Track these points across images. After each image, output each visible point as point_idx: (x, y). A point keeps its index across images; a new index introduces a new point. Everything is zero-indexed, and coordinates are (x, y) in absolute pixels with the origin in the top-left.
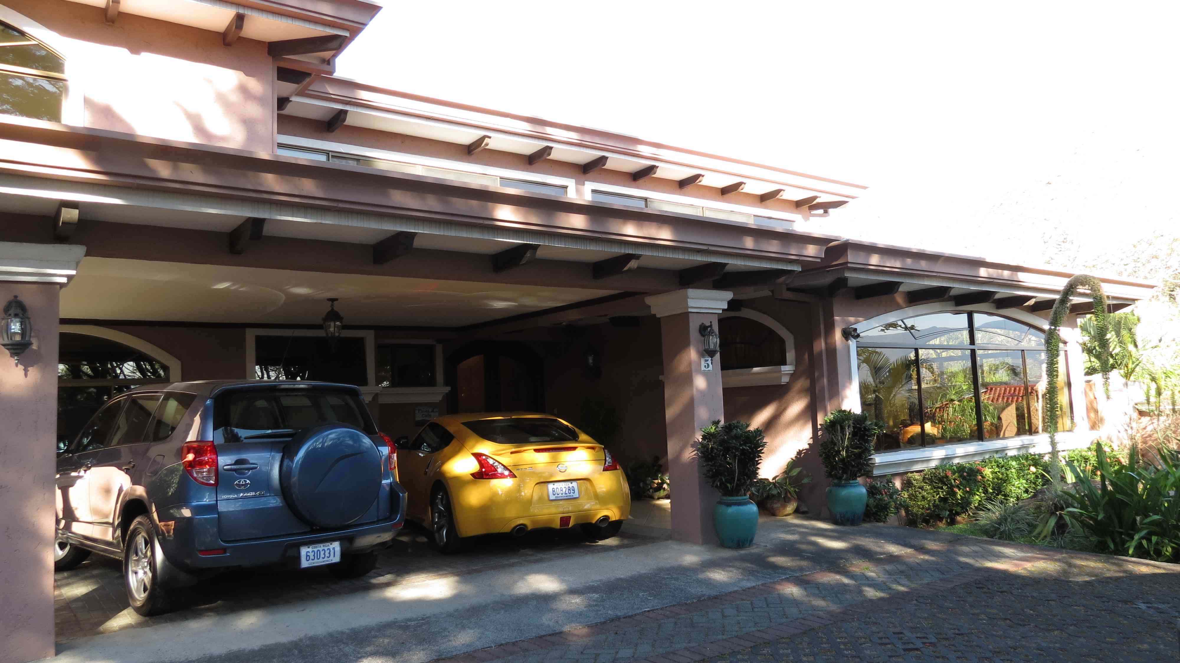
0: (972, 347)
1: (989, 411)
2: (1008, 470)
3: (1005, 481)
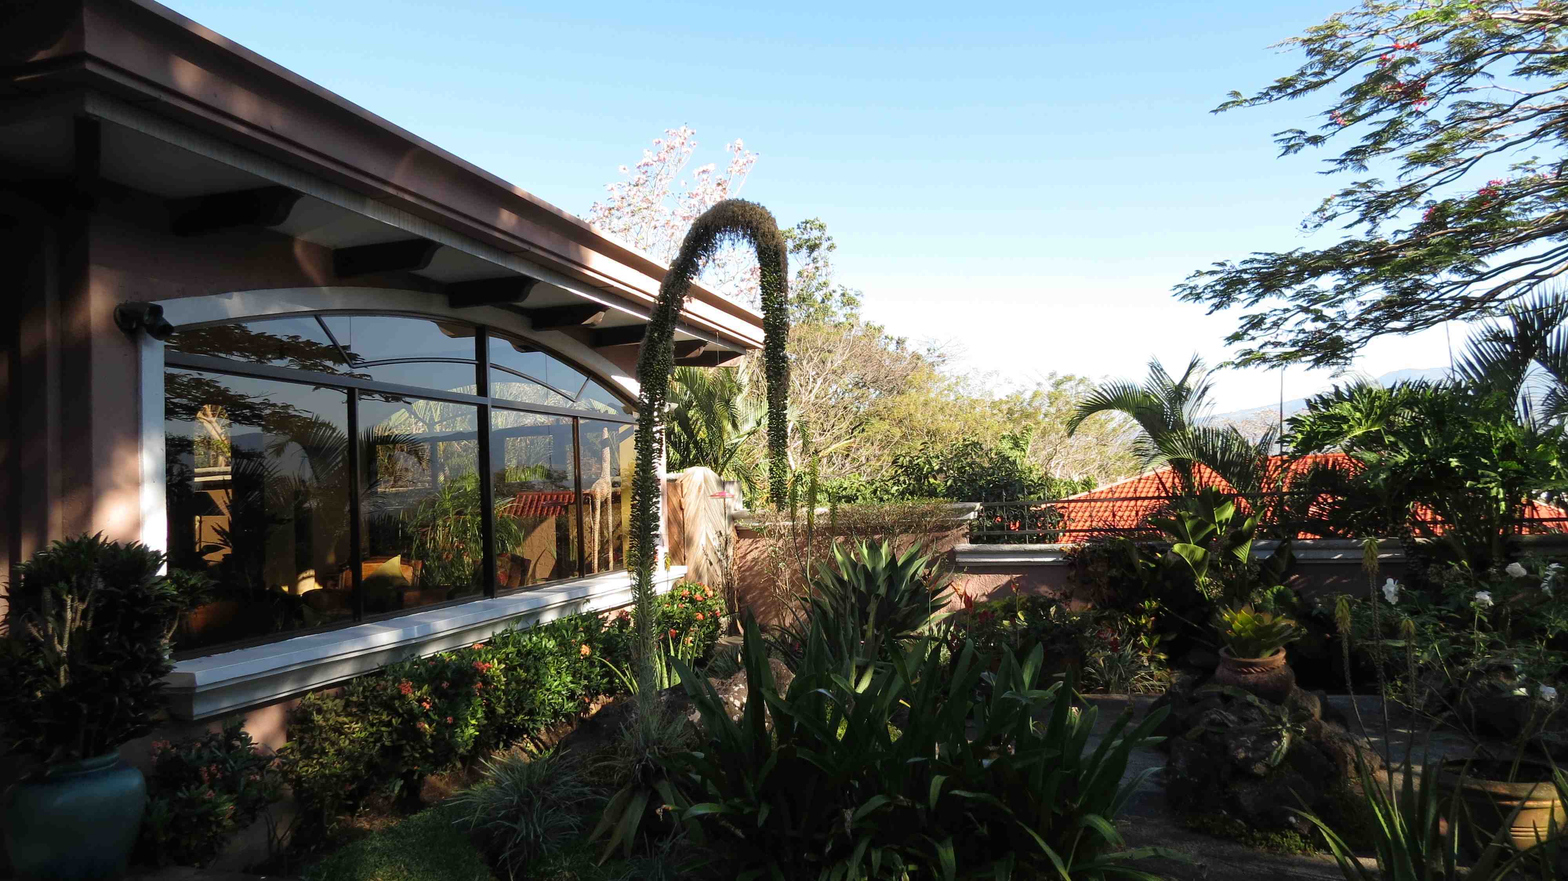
0: (482, 400)
1: (509, 533)
2: (539, 659)
3: (532, 684)
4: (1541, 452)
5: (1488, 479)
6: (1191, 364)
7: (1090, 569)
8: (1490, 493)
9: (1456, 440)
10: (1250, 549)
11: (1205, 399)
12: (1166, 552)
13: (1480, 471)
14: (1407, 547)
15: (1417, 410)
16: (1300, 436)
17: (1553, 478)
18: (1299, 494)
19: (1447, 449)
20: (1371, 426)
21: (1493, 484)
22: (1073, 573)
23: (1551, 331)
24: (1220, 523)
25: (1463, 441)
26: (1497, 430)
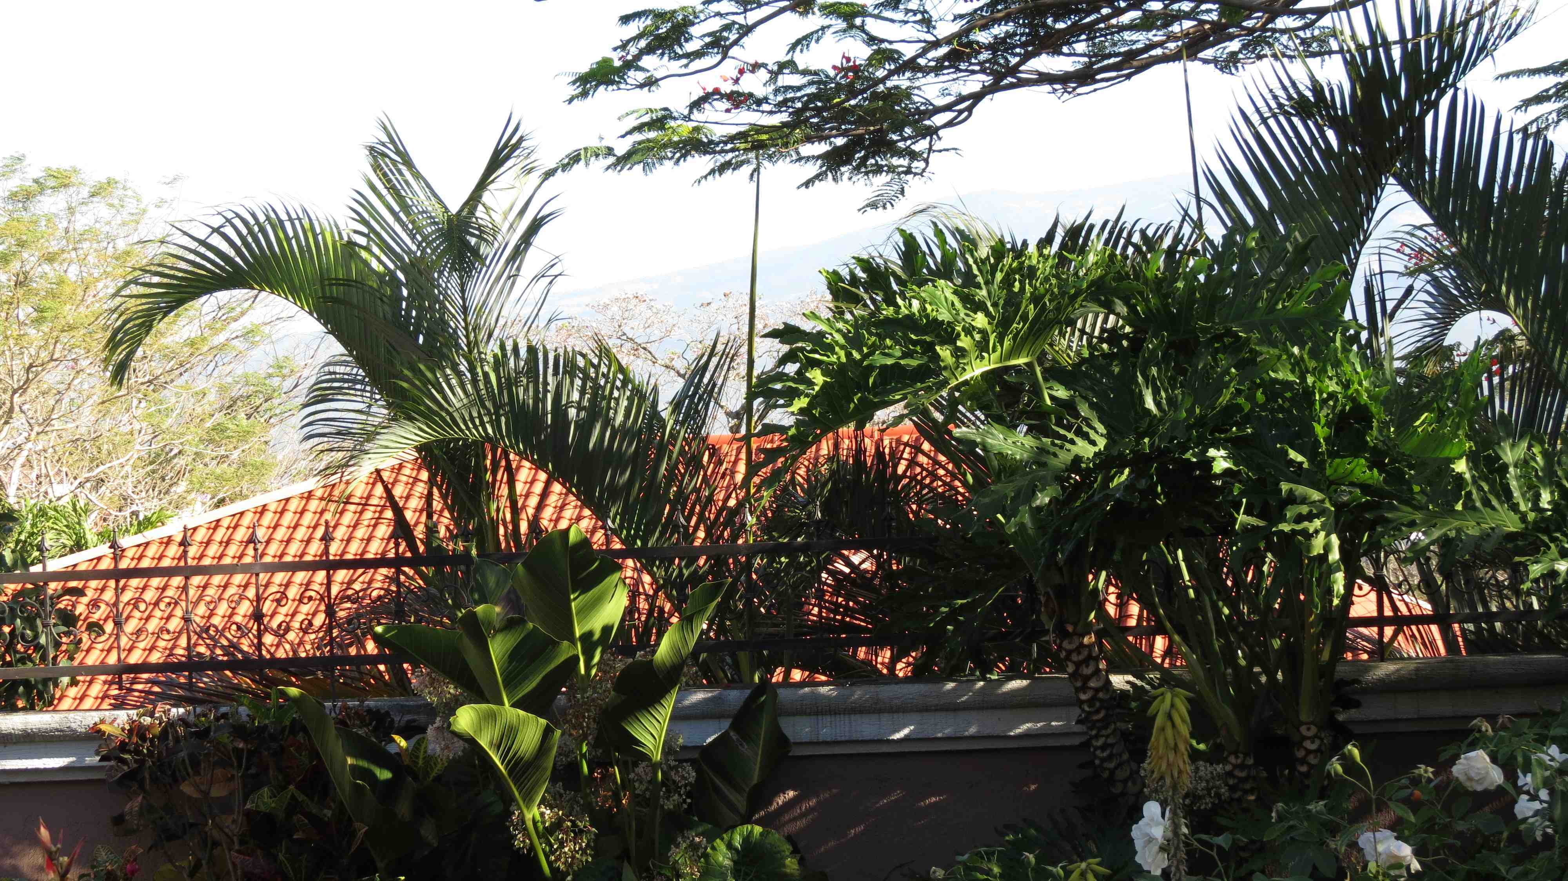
4: (1427, 435)
5: (1304, 509)
6: (497, 153)
7: (187, 788)
8: (1309, 548)
9: (1225, 398)
10: (674, 718)
11: (533, 261)
12: (423, 730)
13: (1285, 487)
14: (1091, 702)
15: (1123, 310)
16: (817, 377)
17: (1459, 507)
18: (790, 550)
19: (1201, 422)
20: (1010, 355)
21: (1317, 523)
22: (135, 804)
23: (1435, 105)
24: (587, 637)
25: (1241, 400)
26: (1320, 373)
